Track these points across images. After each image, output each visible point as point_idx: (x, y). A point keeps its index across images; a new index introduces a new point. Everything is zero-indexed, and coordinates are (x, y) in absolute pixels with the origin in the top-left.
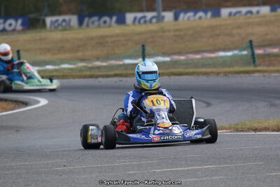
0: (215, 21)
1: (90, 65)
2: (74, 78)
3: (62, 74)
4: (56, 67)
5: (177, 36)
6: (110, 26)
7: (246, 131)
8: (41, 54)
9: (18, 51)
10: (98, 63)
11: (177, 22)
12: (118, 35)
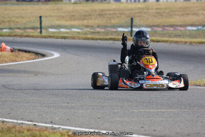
0: (186, 4)
1: (92, 31)
2: (80, 39)
3: (71, 36)
4: (68, 31)
5: (157, 13)
6: (109, 3)
7: (203, 86)
8: (57, 20)
9: (41, 17)
10: (98, 30)
11: (158, 3)
12: (114, 10)
